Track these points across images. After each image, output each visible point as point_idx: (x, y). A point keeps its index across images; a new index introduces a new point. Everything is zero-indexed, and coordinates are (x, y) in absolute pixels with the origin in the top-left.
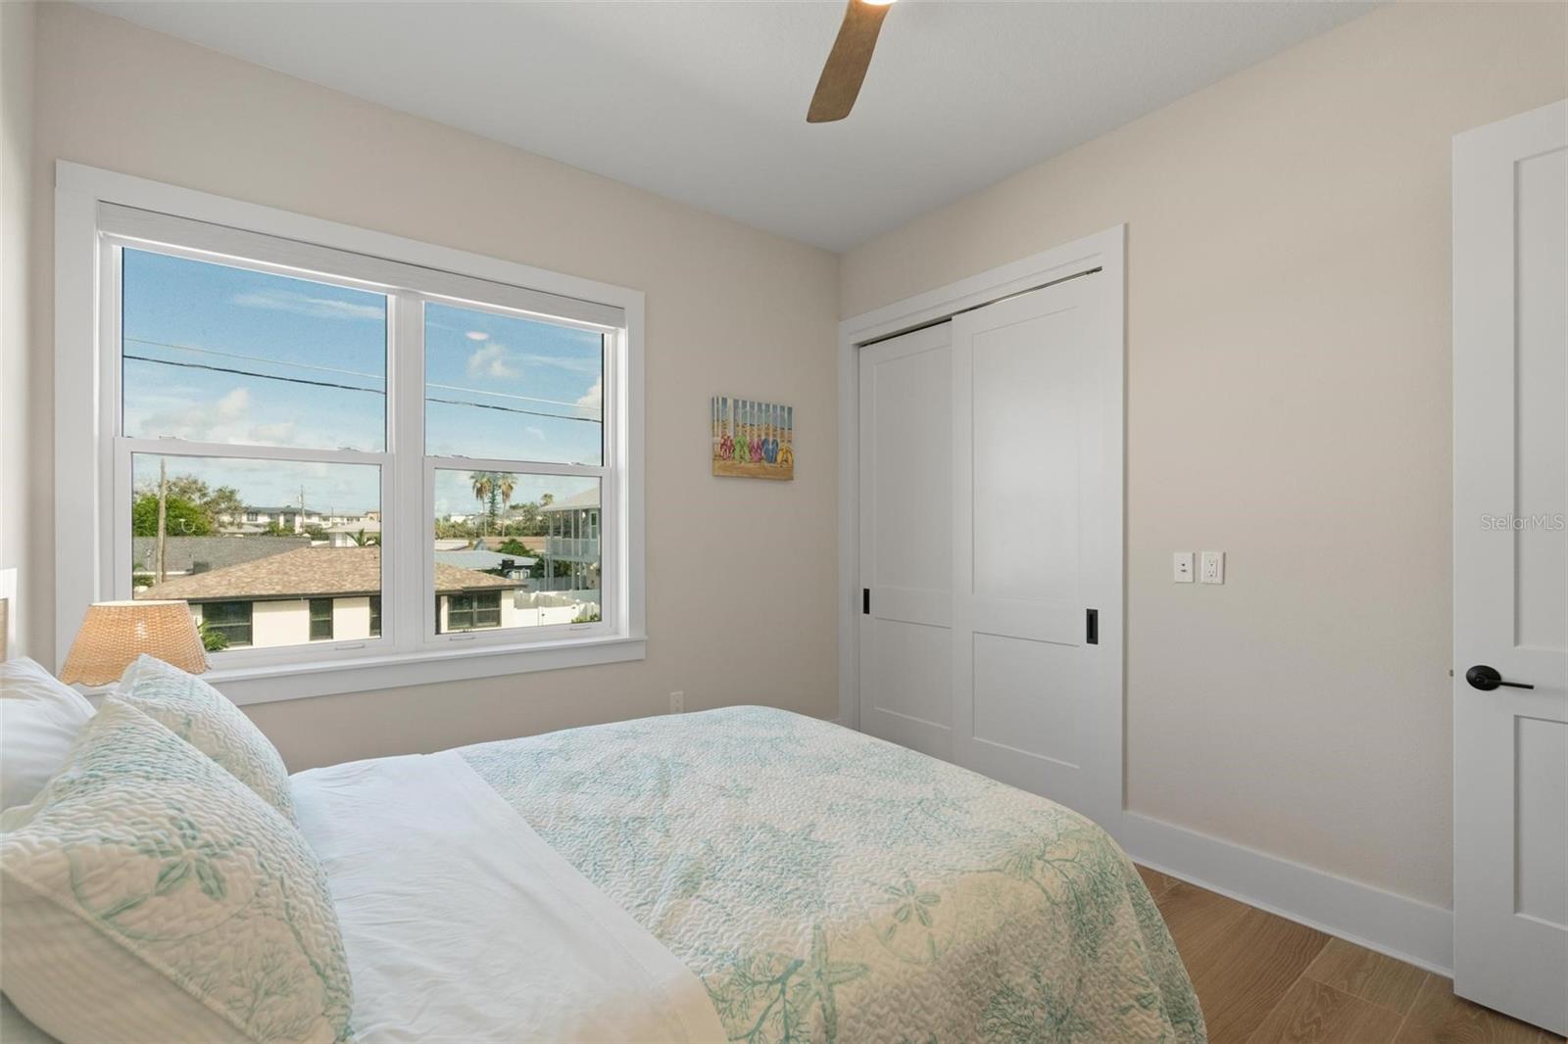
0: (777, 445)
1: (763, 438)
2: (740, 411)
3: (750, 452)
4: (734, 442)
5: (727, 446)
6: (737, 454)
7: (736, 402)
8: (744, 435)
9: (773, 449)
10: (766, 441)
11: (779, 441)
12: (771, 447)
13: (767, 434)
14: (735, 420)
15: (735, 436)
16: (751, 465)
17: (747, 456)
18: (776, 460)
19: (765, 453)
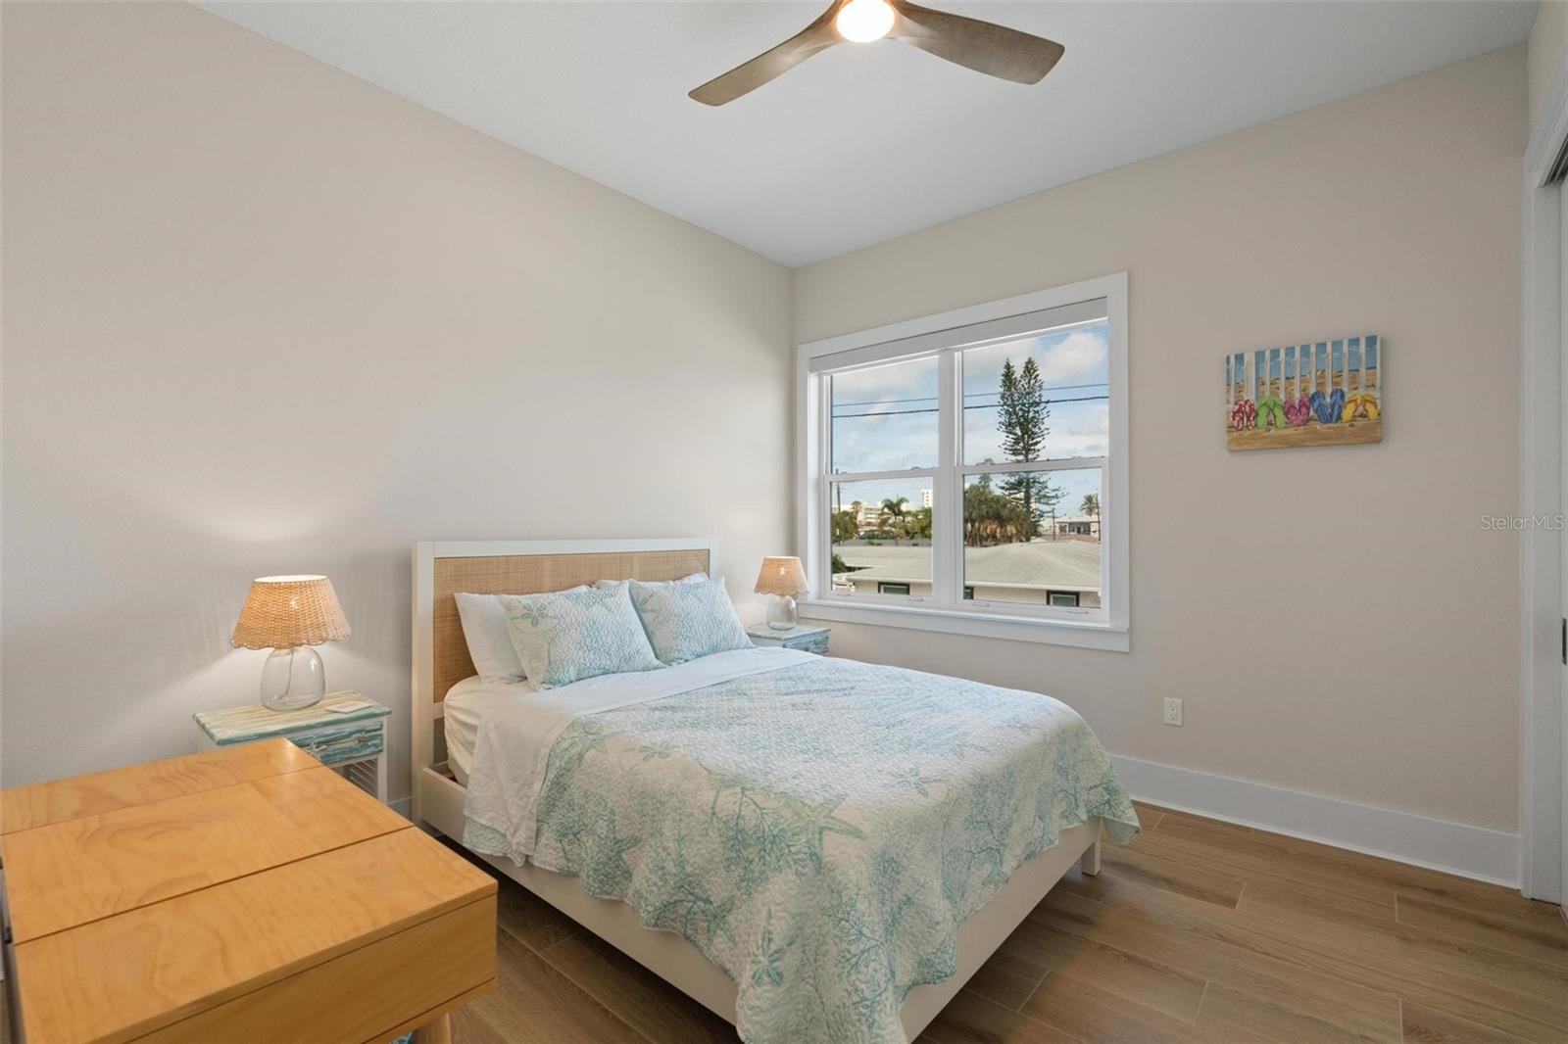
0: (1343, 396)
1: (1312, 390)
2: (1267, 365)
3: (1286, 414)
4: (1256, 407)
5: (1244, 415)
6: (1262, 420)
7: (1260, 355)
8: (1274, 393)
9: (1333, 406)
10: (1319, 395)
11: (1345, 389)
12: (1328, 400)
13: (1321, 385)
14: (1258, 378)
15: (1257, 398)
16: (1290, 431)
17: (1281, 419)
18: (1339, 418)
19: (1316, 411)
